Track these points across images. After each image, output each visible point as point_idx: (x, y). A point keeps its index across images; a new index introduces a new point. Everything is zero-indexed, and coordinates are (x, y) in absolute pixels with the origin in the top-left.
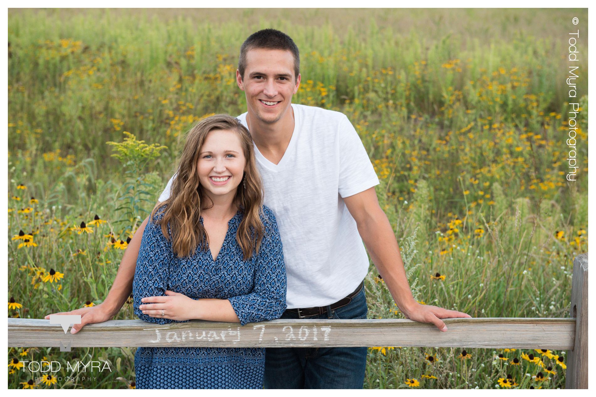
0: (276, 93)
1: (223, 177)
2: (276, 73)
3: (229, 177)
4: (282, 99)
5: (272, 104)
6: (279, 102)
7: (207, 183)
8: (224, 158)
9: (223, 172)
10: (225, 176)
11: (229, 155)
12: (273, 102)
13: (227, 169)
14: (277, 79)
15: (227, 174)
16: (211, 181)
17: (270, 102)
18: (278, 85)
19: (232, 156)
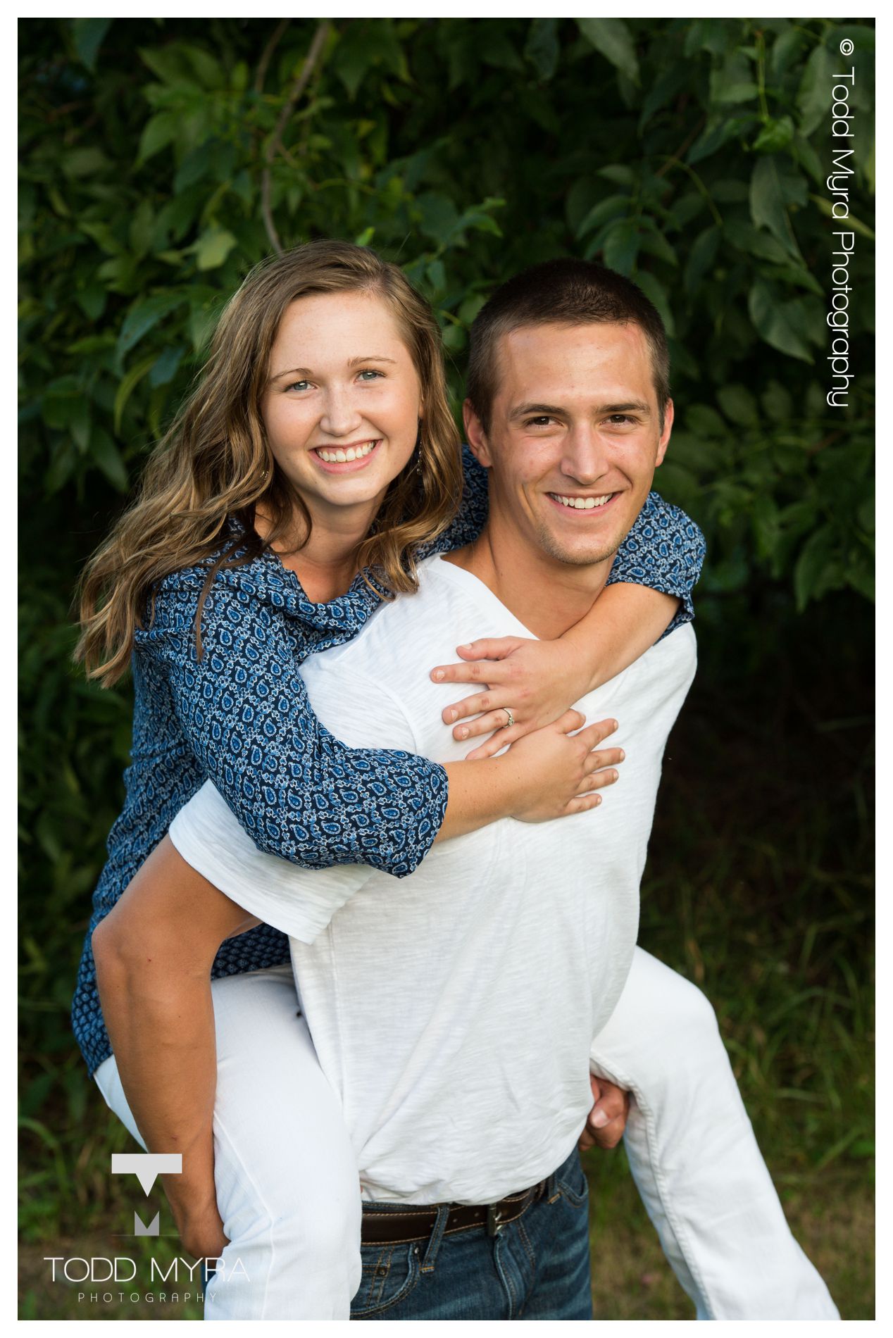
0: (604, 469)
1: (354, 445)
2: (599, 404)
3: (375, 442)
4: (625, 483)
5: (590, 503)
6: (614, 495)
7: (303, 466)
8: (351, 385)
9: (352, 431)
10: (361, 443)
11: (365, 373)
12: (595, 496)
13: (365, 418)
14: (603, 421)
15: (368, 433)
16: (318, 462)
17: (585, 497)
18: (605, 440)
19: (376, 374)
